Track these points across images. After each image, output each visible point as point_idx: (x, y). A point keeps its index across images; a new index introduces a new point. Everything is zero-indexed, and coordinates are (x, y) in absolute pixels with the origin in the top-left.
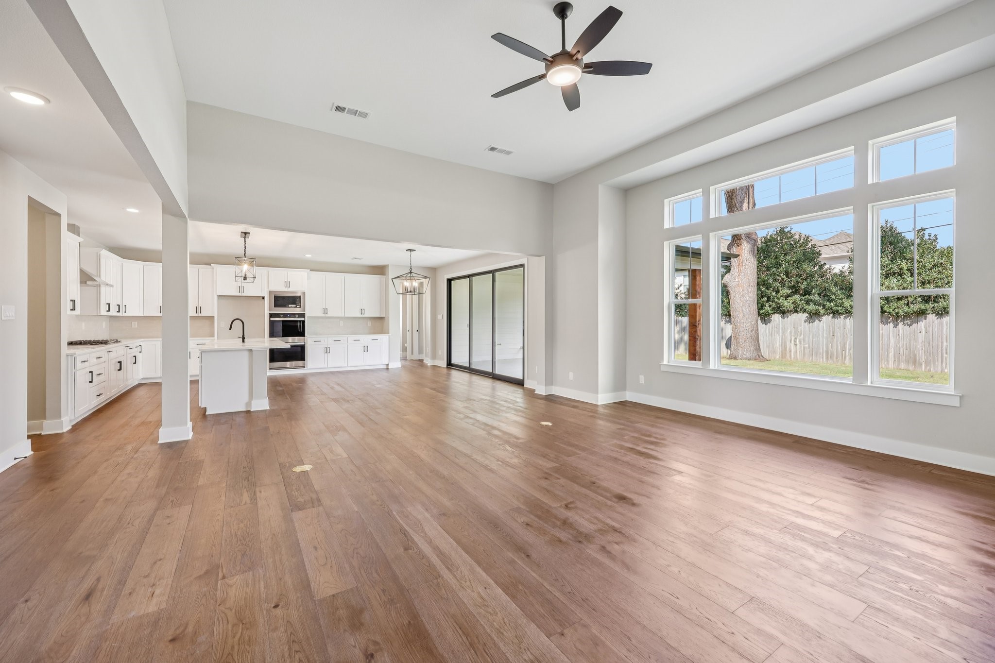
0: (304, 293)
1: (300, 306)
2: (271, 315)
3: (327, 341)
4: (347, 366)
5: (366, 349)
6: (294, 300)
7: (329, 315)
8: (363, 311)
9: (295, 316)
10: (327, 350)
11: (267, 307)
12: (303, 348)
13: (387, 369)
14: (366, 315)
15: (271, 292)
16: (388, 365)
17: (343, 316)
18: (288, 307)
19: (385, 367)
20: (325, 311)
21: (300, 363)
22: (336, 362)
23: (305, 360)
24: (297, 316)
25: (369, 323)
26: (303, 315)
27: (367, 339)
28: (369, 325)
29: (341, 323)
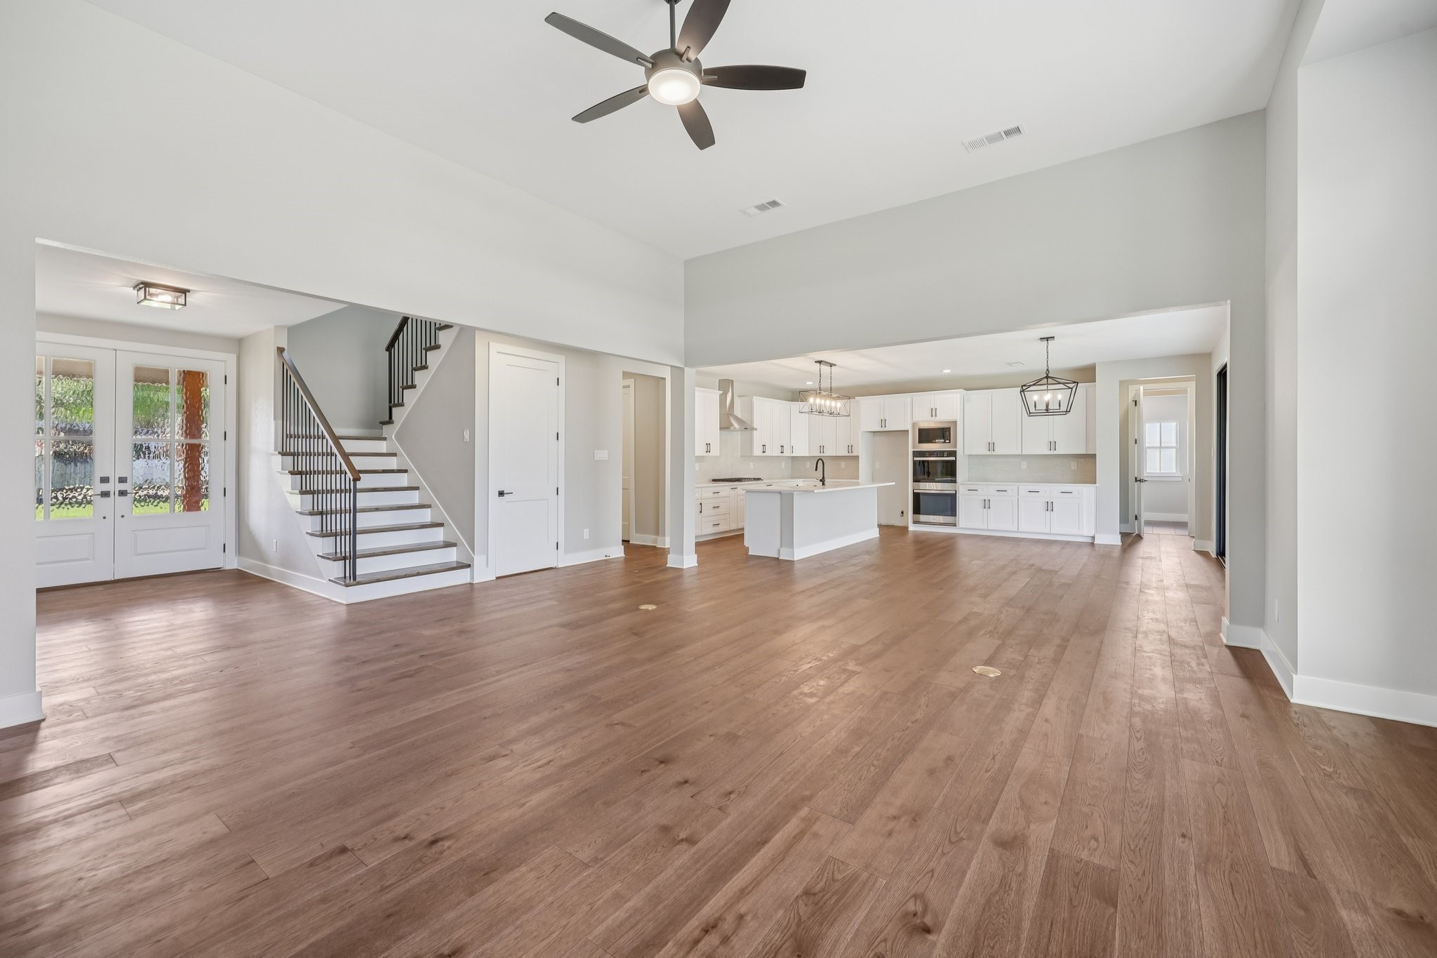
0: (955, 423)
1: (950, 440)
2: (916, 454)
3: (987, 491)
4: (1018, 532)
5: (1049, 506)
6: (944, 433)
7: (998, 452)
8: (1053, 445)
9: (943, 455)
10: (986, 504)
11: (912, 444)
12: (953, 497)
13: (1092, 544)
14: (1058, 452)
15: (914, 425)
16: (1093, 538)
17: (1019, 453)
18: (935, 442)
19: (1089, 540)
20: (991, 446)
21: (949, 519)
22: (998, 522)
23: (956, 516)
24: (946, 454)
25: (1074, 465)
26: (953, 453)
27: (1051, 491)
28: (1072, 468)
29: (1024, 465)
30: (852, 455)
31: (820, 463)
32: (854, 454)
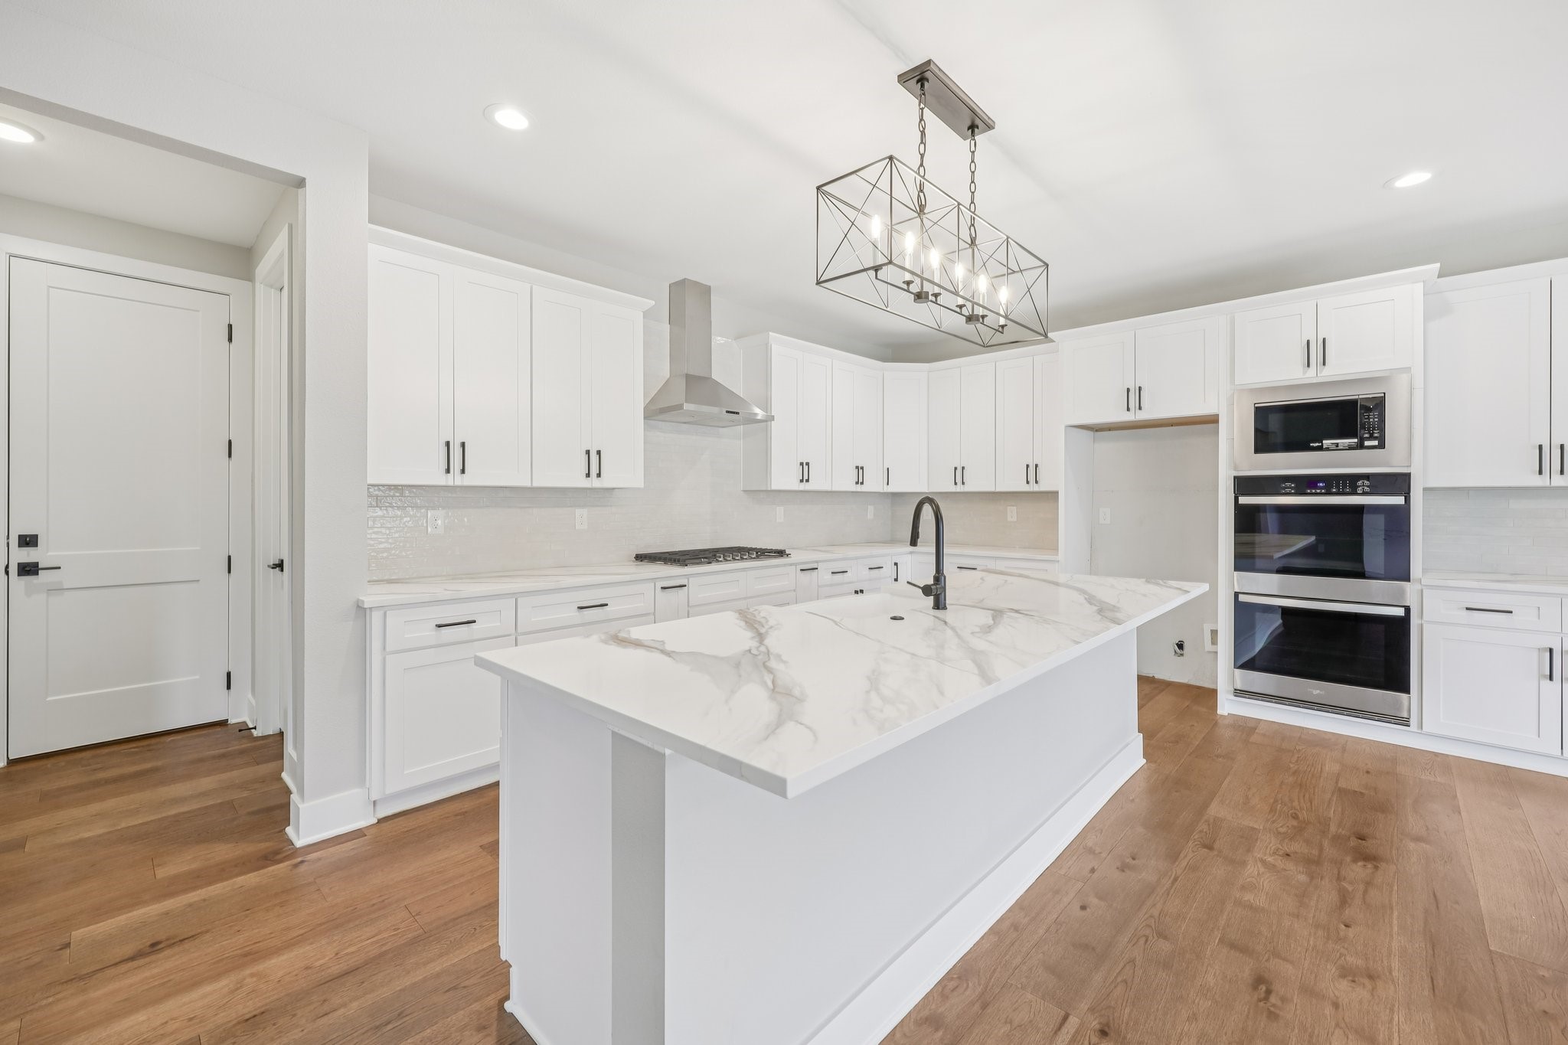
2: (1244, 485)
6: (1352, 417)
15: (1243, 396)
18: (1320, 448)
23: (1406, 691)
24: (1367, 485)
30: (1036, 488)
31: (927, 512)
32: (1043, 487)
